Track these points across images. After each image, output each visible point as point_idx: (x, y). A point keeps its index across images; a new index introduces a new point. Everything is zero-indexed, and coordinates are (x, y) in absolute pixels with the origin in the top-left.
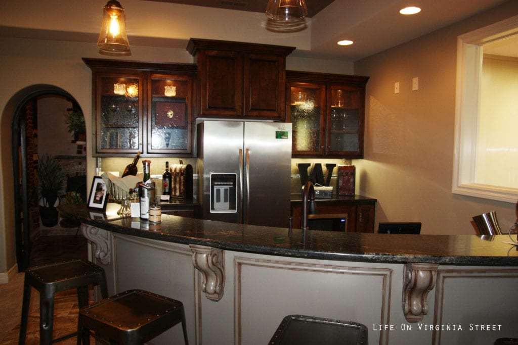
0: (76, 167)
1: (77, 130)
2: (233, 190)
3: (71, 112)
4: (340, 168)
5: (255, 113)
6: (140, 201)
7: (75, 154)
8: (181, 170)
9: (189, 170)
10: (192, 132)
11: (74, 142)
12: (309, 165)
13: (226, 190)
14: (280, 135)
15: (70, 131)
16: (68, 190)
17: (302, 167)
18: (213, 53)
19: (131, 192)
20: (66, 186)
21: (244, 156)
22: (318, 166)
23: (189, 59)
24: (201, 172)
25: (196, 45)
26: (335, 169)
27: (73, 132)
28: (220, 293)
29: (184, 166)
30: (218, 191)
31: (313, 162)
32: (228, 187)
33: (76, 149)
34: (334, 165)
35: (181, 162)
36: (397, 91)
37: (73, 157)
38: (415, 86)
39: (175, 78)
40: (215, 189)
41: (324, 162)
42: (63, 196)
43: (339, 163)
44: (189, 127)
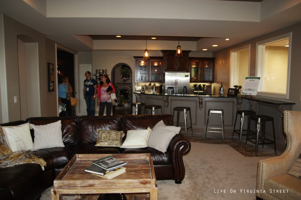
0: (123, 87)
1: (123, 74)
2: (173, 91)
3: (121, 68)
4: (207, 86)
5: (180, 70)
6: (153, 90)
7: (122, 82)
8: (159, 86)
9: (161, 86)
10: (162, 75)
11: (122, 78)
12: (197, 85)
13: (171, 91)
14: (187, 76)
15: (121, 75)
16: (120, 94)
17: (195, 86)
18: (168, 53)
19: (151, 88)
20: (119, 93)
21: (176, 83)
22: (200, 85)
23: (161, 55)
24: (164, 87)
25: (163, 51)
26: (205, 86)
27: (122, 75)
28: (168, 106)
29: (160, 85)
30: (169, 91)
31: (198, 84)
32: (172, 90)
33: (123, 81)
34: (205, 85)
35: (159, 84)
36: (221, 63)
37: (122, 83)
38: (224, 62)
39: (157, 61)
40: (168, 91)
41: (202, 84)
42: (119, 96)
43: (207, 84)
44: (161, 74)
